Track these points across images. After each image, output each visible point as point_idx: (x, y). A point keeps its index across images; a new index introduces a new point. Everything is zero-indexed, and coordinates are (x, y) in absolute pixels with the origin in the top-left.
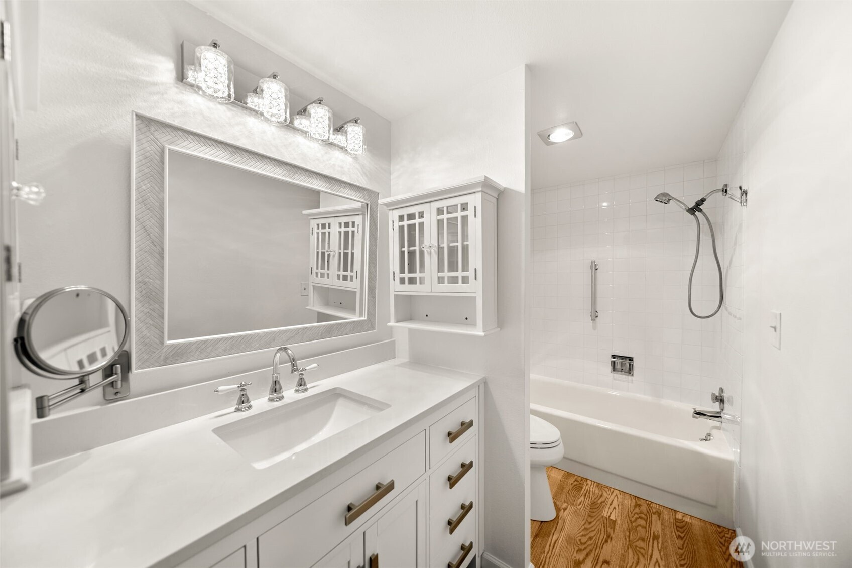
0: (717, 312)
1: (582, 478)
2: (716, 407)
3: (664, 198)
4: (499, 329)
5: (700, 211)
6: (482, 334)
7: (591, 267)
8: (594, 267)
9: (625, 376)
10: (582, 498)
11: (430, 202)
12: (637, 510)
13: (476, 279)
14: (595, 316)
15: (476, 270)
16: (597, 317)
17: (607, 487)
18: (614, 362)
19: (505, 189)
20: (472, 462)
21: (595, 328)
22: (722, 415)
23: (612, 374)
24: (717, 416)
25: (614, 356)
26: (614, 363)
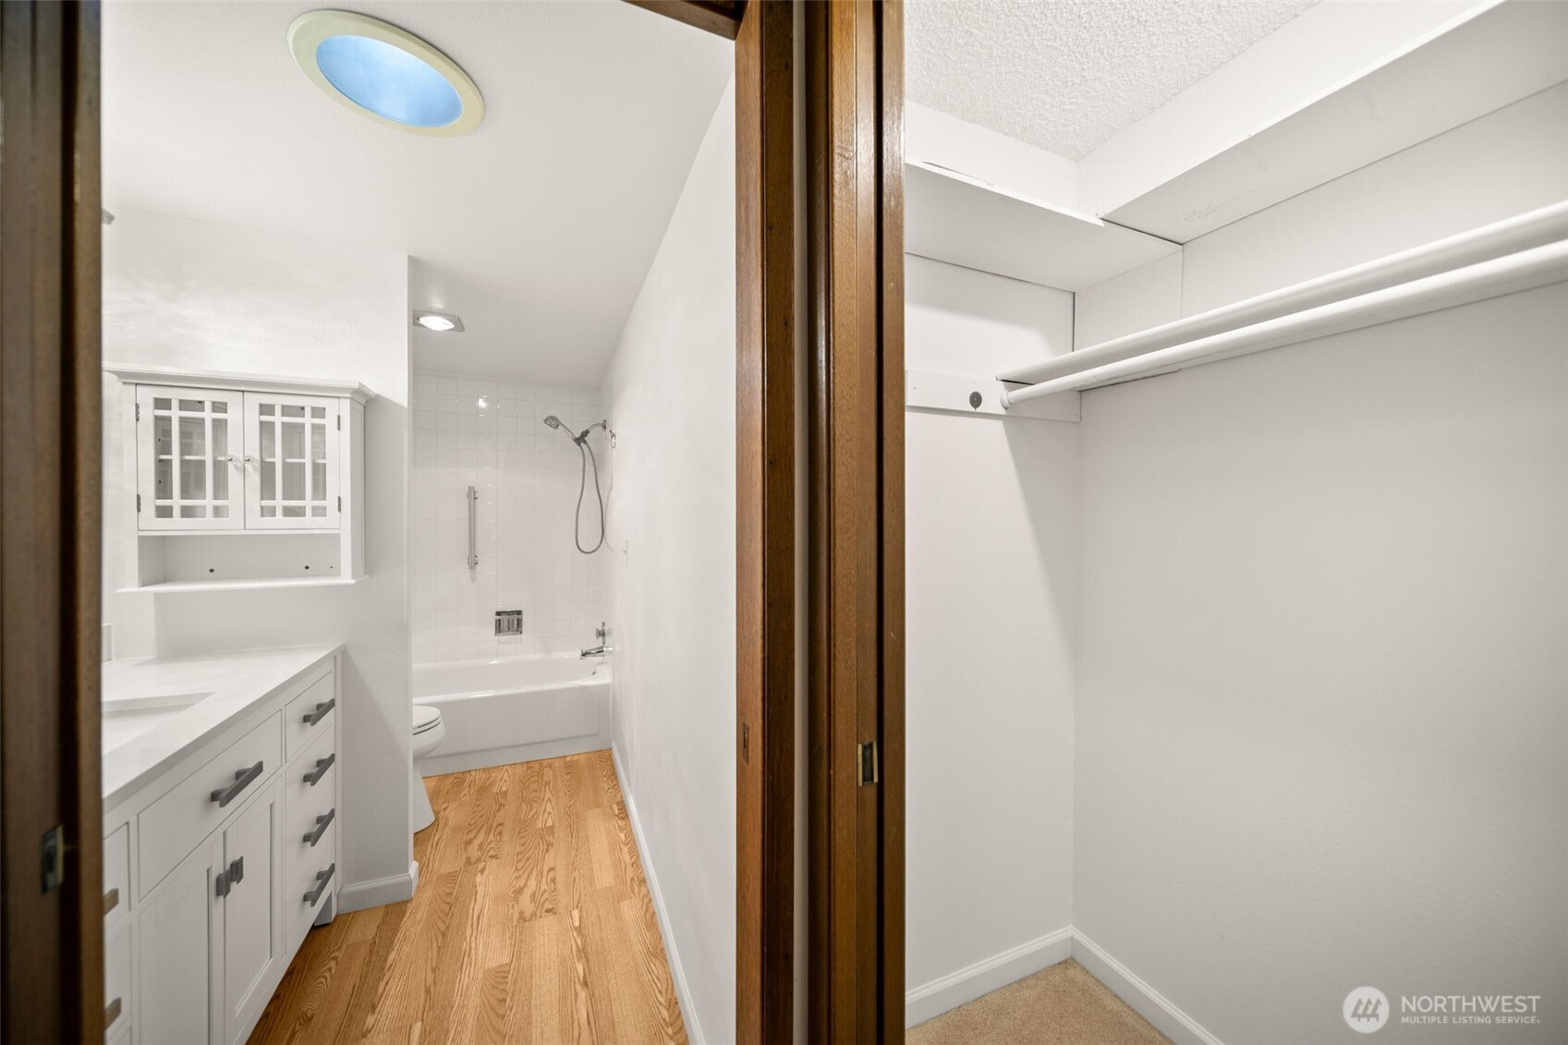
0: (599, 547)
1: (463, 773)
2: (598, 643)
3: (553, 422)
4: (367, 576)
5: (585, 442)
6: (353, 581)
7: (469, 496)
8: (472, 495)
9: (512, 636)
10: (467, 790)
11: (243, 391)
12: (529, 772)
13: (340, 510)
14: (473, 563)
15: (339, 499)
16: (476, 564)
17: (495, 768)
18: (500, 621)
19: (377, 396)
20: (333, 756)
21: (473, 579)
22: (605, 649)
23: (496, 638)
24: (600, 651)
25: (498, 614)
26: (498, 623)
